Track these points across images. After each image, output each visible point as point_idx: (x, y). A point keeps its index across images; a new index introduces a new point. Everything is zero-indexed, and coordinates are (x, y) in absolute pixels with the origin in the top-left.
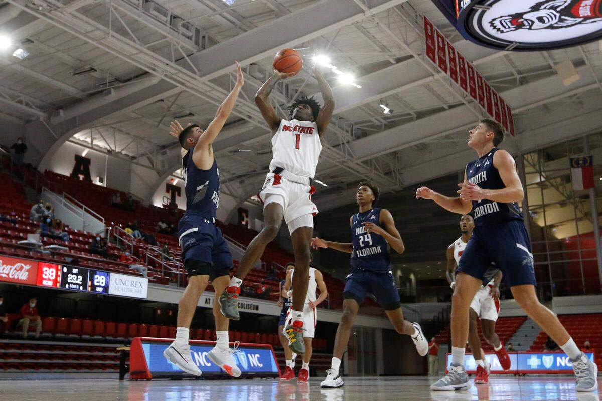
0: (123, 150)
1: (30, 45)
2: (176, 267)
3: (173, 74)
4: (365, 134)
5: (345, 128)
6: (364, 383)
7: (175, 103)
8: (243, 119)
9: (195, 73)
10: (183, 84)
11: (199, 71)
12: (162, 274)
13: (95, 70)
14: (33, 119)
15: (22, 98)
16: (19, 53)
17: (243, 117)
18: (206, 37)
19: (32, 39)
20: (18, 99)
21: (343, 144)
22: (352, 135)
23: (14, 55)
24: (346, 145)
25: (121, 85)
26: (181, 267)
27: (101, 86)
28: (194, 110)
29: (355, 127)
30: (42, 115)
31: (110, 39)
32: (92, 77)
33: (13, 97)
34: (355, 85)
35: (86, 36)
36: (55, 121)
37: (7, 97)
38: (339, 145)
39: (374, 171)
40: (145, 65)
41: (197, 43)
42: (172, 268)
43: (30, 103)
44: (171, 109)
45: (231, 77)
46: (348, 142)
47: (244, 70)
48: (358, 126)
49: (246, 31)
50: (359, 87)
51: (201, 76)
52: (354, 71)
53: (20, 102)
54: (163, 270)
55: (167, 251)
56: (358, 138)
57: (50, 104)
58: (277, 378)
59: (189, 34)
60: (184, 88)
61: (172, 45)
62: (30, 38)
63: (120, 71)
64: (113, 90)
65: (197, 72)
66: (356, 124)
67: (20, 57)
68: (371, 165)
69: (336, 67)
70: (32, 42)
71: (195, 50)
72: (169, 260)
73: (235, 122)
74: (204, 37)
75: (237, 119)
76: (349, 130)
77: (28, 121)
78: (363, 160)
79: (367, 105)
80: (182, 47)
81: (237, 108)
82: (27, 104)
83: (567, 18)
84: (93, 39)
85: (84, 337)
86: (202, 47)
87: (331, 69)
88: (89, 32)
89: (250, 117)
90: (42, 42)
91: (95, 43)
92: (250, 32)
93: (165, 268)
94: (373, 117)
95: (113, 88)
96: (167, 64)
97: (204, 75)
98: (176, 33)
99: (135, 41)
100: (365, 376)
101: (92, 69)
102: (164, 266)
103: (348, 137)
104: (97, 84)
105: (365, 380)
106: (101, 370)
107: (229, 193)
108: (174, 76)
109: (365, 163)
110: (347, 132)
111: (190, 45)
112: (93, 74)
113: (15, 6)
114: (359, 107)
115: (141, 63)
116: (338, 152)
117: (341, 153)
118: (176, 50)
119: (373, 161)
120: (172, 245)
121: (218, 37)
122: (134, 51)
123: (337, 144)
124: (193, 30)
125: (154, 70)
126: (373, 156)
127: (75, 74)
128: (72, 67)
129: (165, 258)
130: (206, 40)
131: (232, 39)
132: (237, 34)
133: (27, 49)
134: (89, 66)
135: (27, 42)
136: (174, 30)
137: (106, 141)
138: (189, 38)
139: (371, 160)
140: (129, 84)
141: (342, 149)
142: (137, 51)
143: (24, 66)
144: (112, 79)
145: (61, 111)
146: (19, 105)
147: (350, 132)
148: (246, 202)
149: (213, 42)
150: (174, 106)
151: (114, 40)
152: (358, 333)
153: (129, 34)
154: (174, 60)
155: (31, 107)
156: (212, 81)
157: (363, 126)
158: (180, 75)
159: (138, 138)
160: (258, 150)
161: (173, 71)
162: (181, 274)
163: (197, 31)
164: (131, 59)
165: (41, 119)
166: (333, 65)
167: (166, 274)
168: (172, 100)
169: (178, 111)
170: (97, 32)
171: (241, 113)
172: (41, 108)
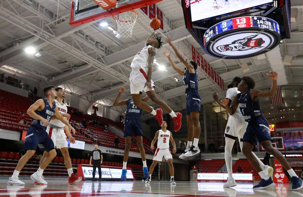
0: (76, 93)
1: (42, 52)
2: (96, 138)
3: (96, 64)
4: (168, 89)
5: (161, 86)
6: (166, 183)
7: (97, 75)
8: (122, 82)
9: (105, 64)
10: (100, 68)
11: (106, 63)
12: (90, 140)
13: (67, 62)
14: (42, 80)
15: (39, 72)
16: (38, 55)
17: (123, 81)
18: (109, 51)
19: (43, 49)
20: (37, 72)
21: (160, 92)
22: (164, 89)
23: (36, 55)
24: (161, 93)
25: (76, 68)
26: (97, 138)
27: (69, 68)
28: (104, 78)
29: (165, 86)
30: (46, 79)
31: (73, 50)
32: (65, 64)
33: (35, 72)
34: (165, 70)
35: (63, 49)
36: (51, 81)
37: (33, 71)
38: (159, 93)
39: (171, 103)
40: (85, 60)
41: (106, 53)
42: (94, 138)
43: (41, 74)
44: (95, 78)
45: (118, 66)
46: (162, 92)
47: (123, 63)
48: (166, 86)
49: (124, 49)
50: (167, 71)
51: (107, 65)
52: (165, 65)
53: (38, 73)
54: (90, 139)
55: (92, 132)
56: (166, 90)
57: (49, 74)
58: (133, 181)
59: (103, 49)
60: (100, 70)
61: (96, 53)
62: (42, 49)
63: (76, 62)
64: (73, 70)
65: (106, 64)
66: (165, 85)
67: (38, 56)
68: (170, 101)
69: (158, 63)
70: (43, 50)
71: (105, 55)
72: (93, 135)
73: (119, 83)
74: (108, 50)
75: (120, 82)
76: (163, 87)
77: (41, 81)
78: (168, 98)
79: (170, 78)
80: (100, 54)
81: (120, 78)
82: (40, 74)
83: (245, 47)
84: (67, 50)
85: (60, 163)
86: (108, 54)
87: (156, 64)
88: (65, 47)
89: (125, 81)
90: (47, 51)
91: (67, 52)
92: (126, 49)
93: (92, 138)
94: (172, 82)
95: (74, 69)
96: (94, 60)
97: (108, 65)
98: (98, 49)
99: (82, 52)
100: (166, 181)
101: (66, 62)
102: (91, 137)
103: (162, 90)
104: (67, 67)
105: (166, 182)
106: (66, 177)
107: (116, 110)
108: (97, 65)
109: (168, 100)
110: (162, 88)
111: (103, 53)
112: (66, 63)
113: (37, 37)
114: (166, 79)
115: (84, 60)
116: (158, 95)
117: (160, 96)
118: (98, 55)
119: (171, 99)
120: (94, 129)
121: (114, 51)
122: (81, 55)
123: (158, 92)
124: (104, 47)
125: (89, 62)
126: (171, 98)
127: (59, 63)
128: (58, 60)
129: (92, 134)
130: (109, 52)
131: (119, 51)
132: (121, 50)
133: (41, 53)
134: (65, 60)
135: (41, 50)
136: (97, 47)
137: (70, 89)
138: (103, 51)
139: (170, 99)
140: (80, 68)
141: (159, 94)
142: (83, 55)
143: (40, 60)
144: (73, 65)
145: (53, 77)
146: (38, 75)
147: (163, 88)
148: (123, 114)
149: (112, 52)
150: (96, 76)
151: (74, 51)
152: (164, 164)
153: (80, 49)
154: (97, 59)
155: (42, 75)
156: (111, 67)
157: (168, 86)
158: (99, 65)
159: (82, 88)
160: (128, 94)
161: (96, 63)
162: (97, 140)
163: (106, 48)
164: (80, 58)
165: (46, 80)
166: (157, 62)
167: (92, 140)
168: (96, 74)
169: (98, 78)
170: (68, 48)
171: (121, 80)
172: (46, 76)
